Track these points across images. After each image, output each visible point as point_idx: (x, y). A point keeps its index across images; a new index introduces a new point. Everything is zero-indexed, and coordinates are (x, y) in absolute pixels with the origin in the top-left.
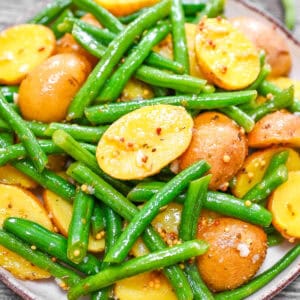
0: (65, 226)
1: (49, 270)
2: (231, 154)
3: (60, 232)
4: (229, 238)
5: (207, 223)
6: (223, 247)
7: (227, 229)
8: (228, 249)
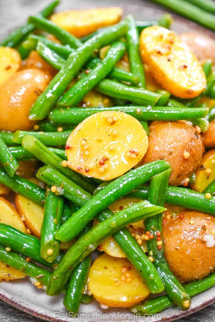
0: (37, 226)
1: (24, 270)
2: (190, 151)
3: (33, 234)
4: (195, 230)
5: (172, 217)
6: (190, 239)
7: (192, 222)
8: (195, 241)
